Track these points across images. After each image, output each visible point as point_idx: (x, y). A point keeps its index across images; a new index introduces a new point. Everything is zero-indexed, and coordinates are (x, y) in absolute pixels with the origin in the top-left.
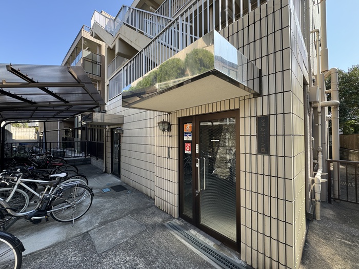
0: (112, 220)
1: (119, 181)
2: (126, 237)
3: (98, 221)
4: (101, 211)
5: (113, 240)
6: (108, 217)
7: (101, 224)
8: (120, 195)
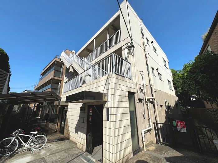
0: (55, 153)
1: (63, 136)
2: (60, 159)
3: (49, 154)
4: (51, 149)
5: (54, 160)
6: (54, 152)
7: (50, 154)
8: (61, 143)
